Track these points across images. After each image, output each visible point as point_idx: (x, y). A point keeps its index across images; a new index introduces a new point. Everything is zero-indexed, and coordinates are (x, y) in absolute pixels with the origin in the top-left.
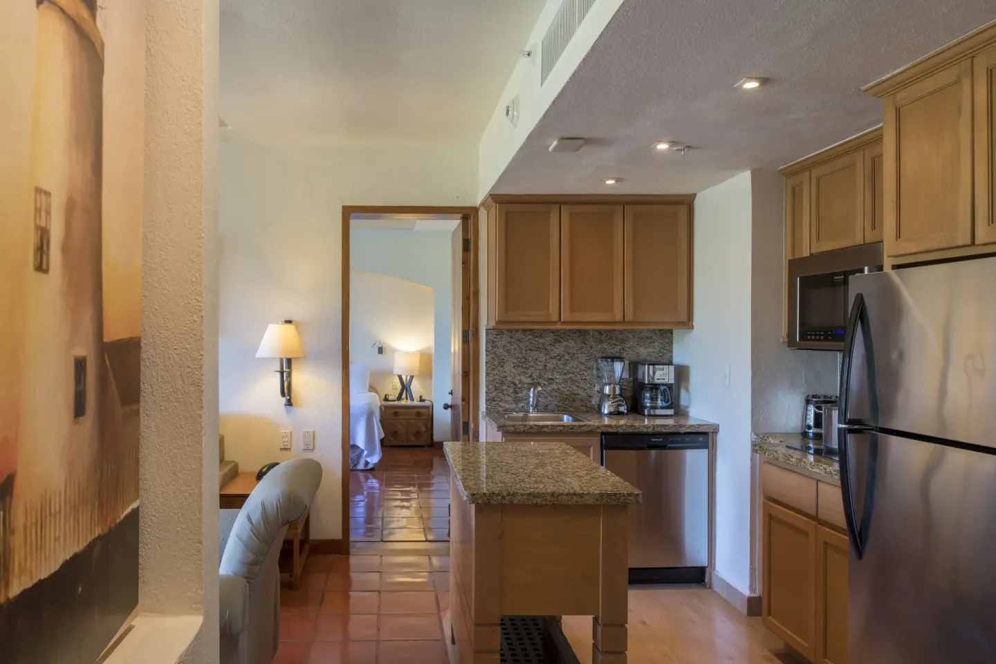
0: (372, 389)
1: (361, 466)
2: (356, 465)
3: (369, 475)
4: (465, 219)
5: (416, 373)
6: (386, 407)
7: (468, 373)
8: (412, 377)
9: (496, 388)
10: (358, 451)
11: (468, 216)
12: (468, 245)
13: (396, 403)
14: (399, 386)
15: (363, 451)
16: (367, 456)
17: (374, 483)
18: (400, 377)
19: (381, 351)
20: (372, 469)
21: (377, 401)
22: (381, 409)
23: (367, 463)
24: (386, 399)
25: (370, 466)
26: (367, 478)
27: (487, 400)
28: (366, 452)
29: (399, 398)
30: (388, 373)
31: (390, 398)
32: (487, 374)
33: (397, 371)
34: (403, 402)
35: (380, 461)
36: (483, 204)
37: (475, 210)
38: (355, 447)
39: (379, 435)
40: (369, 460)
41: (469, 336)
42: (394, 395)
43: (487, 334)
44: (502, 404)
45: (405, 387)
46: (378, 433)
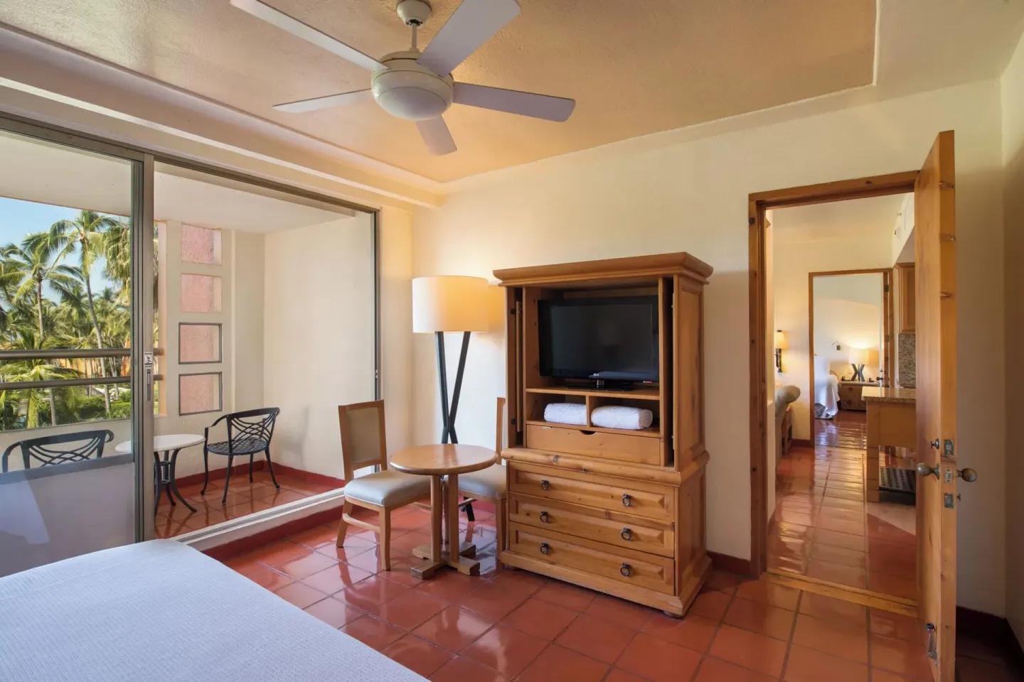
0: (832, 372)
1: (824, 416)
2: (820, 416)
3: (829, 422)
4: (885, 275)
5: (866, 362)
6: (843, 385)
7: (889, 358)
8: (863, 366)
9: (906, 367)
10: (822, 408)
11: (887, 272)
12: (887, 288)
13: (851, 382)
14: (853, 372)
15: (824, 407)
16: (827, 411)
17: (833, 429)
18: (854, 366)
19: (838, 348)
20: (831, 419)
21: (836, 381)
22: (839, 385)
23: (827, 415)
24: (843, 379)
25: (830, 417)
26: (828, 424)
27: (900, 373)
28: (826, 408)
29: (853, 379)
30: (845, 363)
31: (846, 379)
32: (900, 359)
33: (852, 361)
34: (857, 382)
35: (837, 414)
36: (895, 266)
37: (891, 270)
38: (819, 405)
39: (836, 399)
40: (829, 413)
41: (889, 338)
42: (849, 377)
43: (899, 337)
44: (910, 375)
45: (858, 372)
46: (836, 398)
